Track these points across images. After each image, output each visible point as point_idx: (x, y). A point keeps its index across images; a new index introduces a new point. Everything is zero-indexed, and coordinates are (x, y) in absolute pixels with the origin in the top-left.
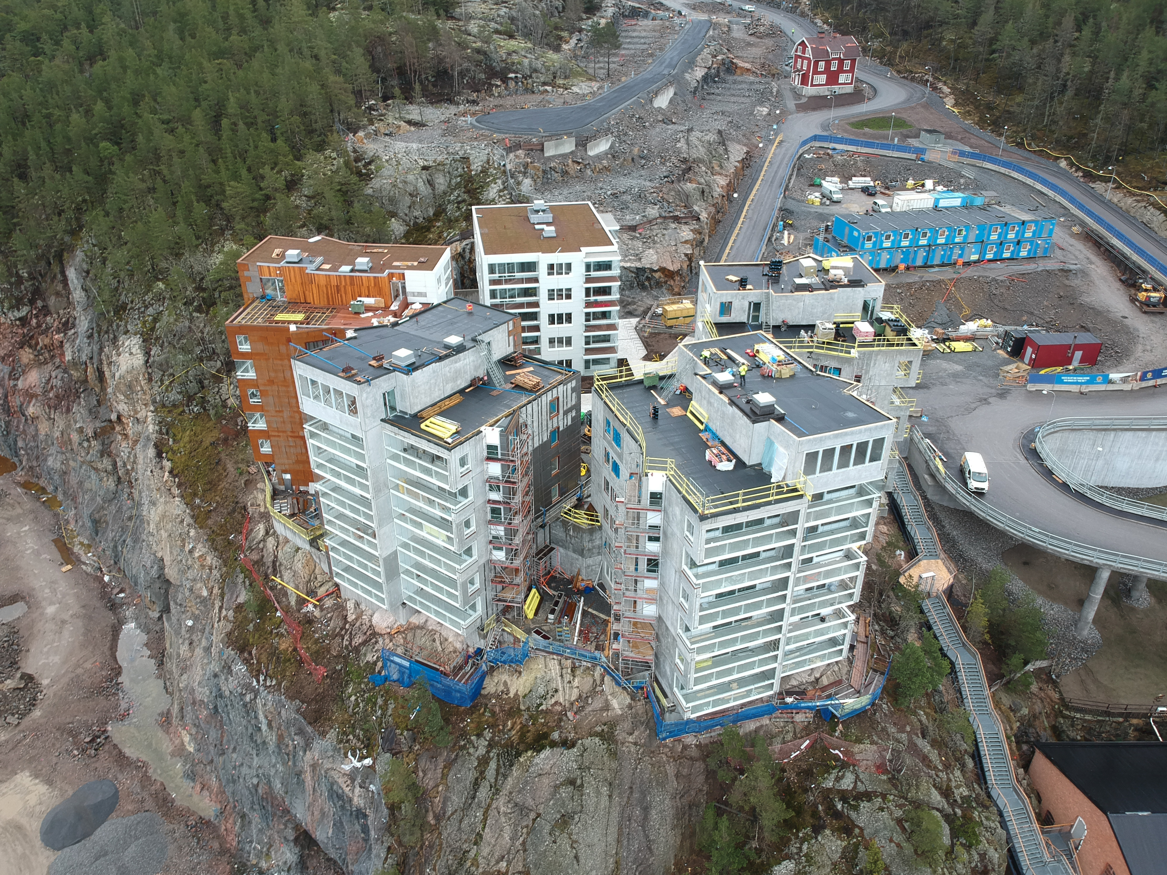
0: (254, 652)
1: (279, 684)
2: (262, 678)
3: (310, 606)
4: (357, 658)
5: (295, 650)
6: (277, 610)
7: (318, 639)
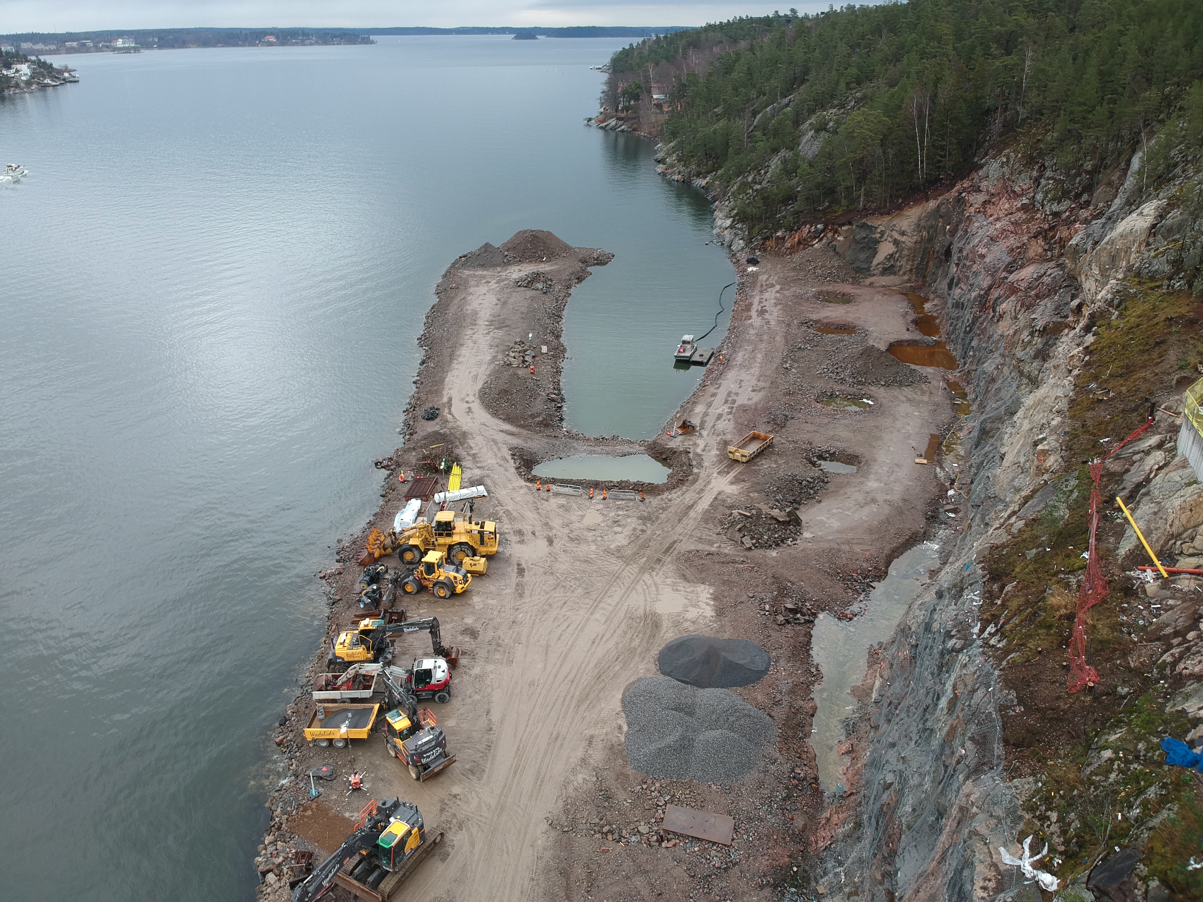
0: (1008, 588)
1: (1006, 651)
2: (991, 629)
3: (1149, 575)
4: (1168, 696)
5: (1070, 617)
6: (1087, 549)
7: (1122, 624)
